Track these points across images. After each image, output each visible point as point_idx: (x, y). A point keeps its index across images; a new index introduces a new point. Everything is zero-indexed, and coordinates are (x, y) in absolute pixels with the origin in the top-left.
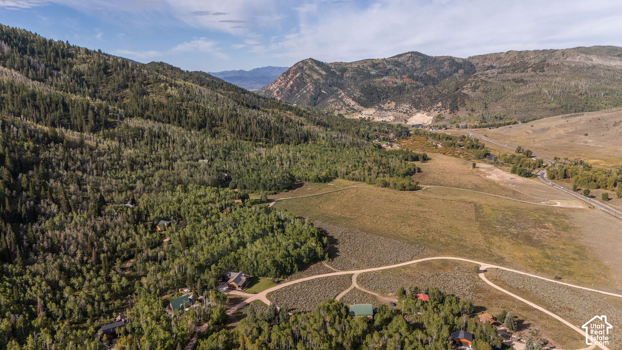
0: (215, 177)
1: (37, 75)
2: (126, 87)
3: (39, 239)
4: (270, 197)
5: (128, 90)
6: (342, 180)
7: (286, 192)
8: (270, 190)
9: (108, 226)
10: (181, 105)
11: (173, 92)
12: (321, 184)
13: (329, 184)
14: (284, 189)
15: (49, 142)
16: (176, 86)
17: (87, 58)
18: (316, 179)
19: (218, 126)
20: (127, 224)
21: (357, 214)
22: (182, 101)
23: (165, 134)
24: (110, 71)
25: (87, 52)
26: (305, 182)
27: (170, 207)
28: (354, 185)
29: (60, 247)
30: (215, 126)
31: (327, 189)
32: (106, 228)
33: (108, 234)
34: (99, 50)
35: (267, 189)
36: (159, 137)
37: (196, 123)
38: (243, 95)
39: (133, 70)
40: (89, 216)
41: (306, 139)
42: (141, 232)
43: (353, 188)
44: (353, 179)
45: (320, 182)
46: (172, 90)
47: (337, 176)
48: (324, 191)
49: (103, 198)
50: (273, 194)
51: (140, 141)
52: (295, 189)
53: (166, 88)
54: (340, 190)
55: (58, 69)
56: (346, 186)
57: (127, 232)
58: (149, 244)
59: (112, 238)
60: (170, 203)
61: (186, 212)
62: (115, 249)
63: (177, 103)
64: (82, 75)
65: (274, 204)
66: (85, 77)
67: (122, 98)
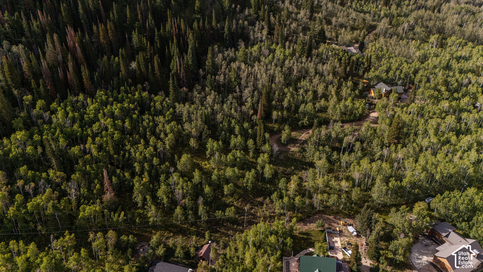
3: (221, 68)
9: (307, 72)
20: (331, 77)
29: (236, 86)
33: (304, 83)
40: (293, 54)
42: (345, 91)
49: (324, 33)
57: (326, 87)
58: (345, 114)
59: (301, 91)
60: (408, 59)
61: (424, 79)
62: (297, 107)
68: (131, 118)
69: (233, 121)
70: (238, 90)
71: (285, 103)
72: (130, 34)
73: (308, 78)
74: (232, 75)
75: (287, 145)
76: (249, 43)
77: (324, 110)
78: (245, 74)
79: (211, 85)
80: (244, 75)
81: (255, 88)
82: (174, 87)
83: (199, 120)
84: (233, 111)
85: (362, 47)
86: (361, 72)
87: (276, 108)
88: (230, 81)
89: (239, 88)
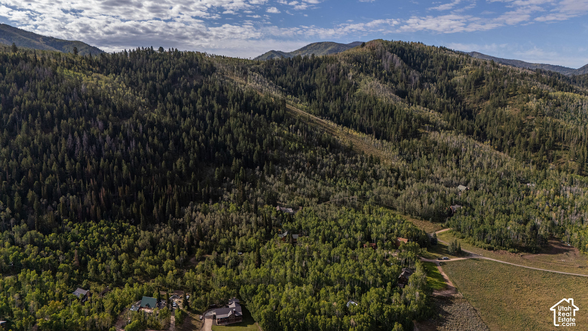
4: (467, 250)
5: (488, 102)
8: (488, 242)
11: (534, 104)
22: (536, 116)
26: (575, 250)
39: (505, 80)
46: (536, 102)
62: (219, 241)
63: (530, 117)
64: (456, 86)
65: (460, 261)
66: (457, 88)
67: (479, 109)
75: (200, 261)
76: (216, 201)
77: (235, 244)
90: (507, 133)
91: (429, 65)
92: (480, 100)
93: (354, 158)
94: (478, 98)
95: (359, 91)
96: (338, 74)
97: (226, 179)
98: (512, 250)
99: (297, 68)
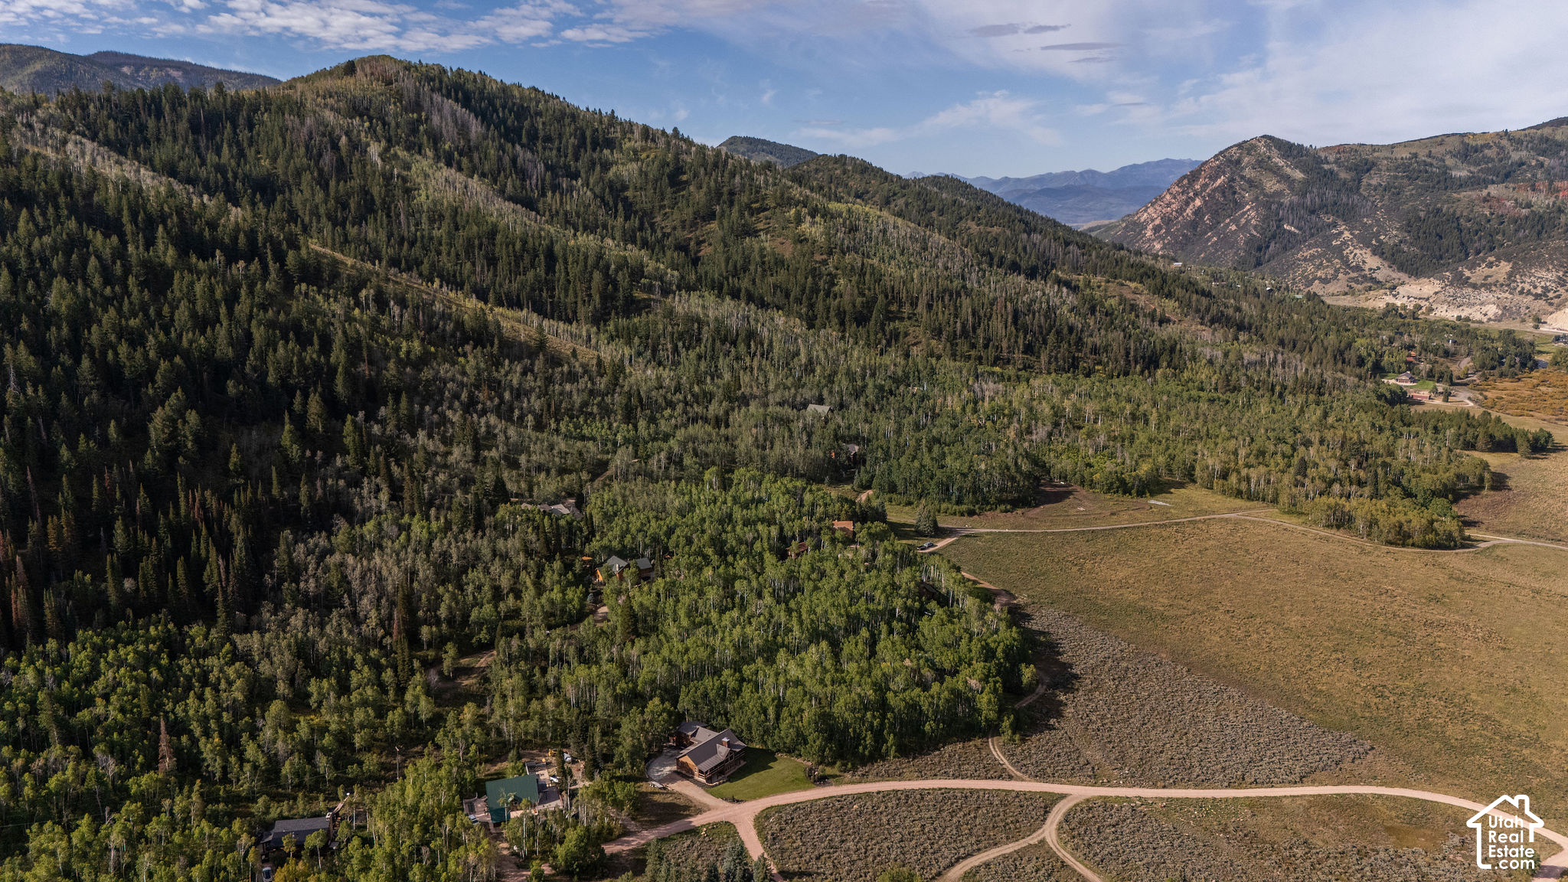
0: (821, 454)
1: (523, 187)
2: (711, 216)
3: (306, 570)
4: (944, 522)
5: (714, 225)
6: (1204, 491)
7: (1006, 511)
8: (959, 502)
9: (477, 558)
10: (824, 262)
11: (813, 229)
12: (1127, 498)
13: (1152, 502)
14: (1000, 501)
15: (465, 340)
16: (827, 215)
17: (643, 150)
18: (1112, 484)
19: (902, 319)
20: (522, 558)
21: (1193, 605)
22: (830, 253)
23: (751, 335)
24: (684, 178)
25: (647, 133)
26: (1079, 488)
27: (653, 523)
28: (1235, 510)
29: (342, 596)
30: (893, 319)
31: (1138, 515)
32: (472, 560)
33: (472, 575)
34: (675, 130)
35: (949, 500)
36: (734, 343)
37: (848, 308)
38: (1025, 236)
39: (733, 175)
40: (446, 529)
41: (1151, 362)
42: (549, 578)
43: (1227, 520)
44: (1239, 494)
45: (1124, 493)
46: (813, 224)
47: (1190, 476)
48: (1124, 520)
49: (503, 485)
50: (962, 515)
51: (687, 349)
52: (1037, 506)
53: (799, 221)
54: (1177, 524)
55: (575, 176)
56: (1206, 512)
57: (516, 577)
58: (553, 615)
59: (470, 589)
60: (661, 512)
61: (682, 541)
62: (466, 616)
63: (818, 257)
64: (625, 188)
65: (952, 544)
66: (629, 193)
67: (699, 243)
68: (160, 668)
69: (349, 650)
70: (347, 601)
71: (443, 612)
72: (110, 528)
73: (480, 567)
74: (334, 578)
75: (455, 678)
76: (354, 518)
77: (515, 613)
78: (358, 572)
79: (293, 598)
80: (355, 576)
81: (381, 592)
82: (226, 606)
83: (287, 653)
84: (345, 634)
85: (581, 502)
86: (578, 545)
87: (426, 622)
88: (329, 587)
89: (350, 597)
90: (795, 292)
91: (541, 134)
92: (694, 225)
93: (566, 368)
94: (688, 213)
95: (422, 198)
96: (335, 147)
97: (314, 454)
98: (1003, 507)
99: (183, 126)
